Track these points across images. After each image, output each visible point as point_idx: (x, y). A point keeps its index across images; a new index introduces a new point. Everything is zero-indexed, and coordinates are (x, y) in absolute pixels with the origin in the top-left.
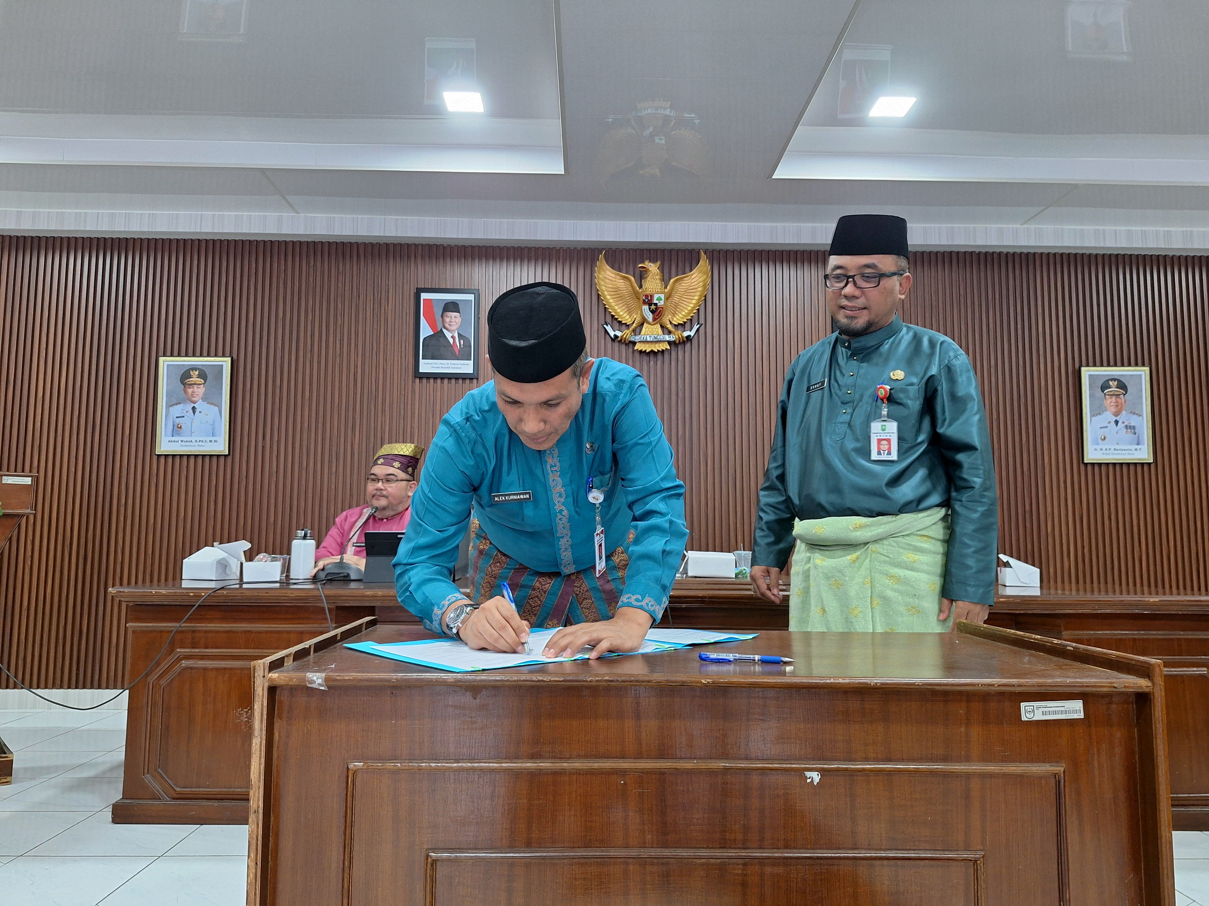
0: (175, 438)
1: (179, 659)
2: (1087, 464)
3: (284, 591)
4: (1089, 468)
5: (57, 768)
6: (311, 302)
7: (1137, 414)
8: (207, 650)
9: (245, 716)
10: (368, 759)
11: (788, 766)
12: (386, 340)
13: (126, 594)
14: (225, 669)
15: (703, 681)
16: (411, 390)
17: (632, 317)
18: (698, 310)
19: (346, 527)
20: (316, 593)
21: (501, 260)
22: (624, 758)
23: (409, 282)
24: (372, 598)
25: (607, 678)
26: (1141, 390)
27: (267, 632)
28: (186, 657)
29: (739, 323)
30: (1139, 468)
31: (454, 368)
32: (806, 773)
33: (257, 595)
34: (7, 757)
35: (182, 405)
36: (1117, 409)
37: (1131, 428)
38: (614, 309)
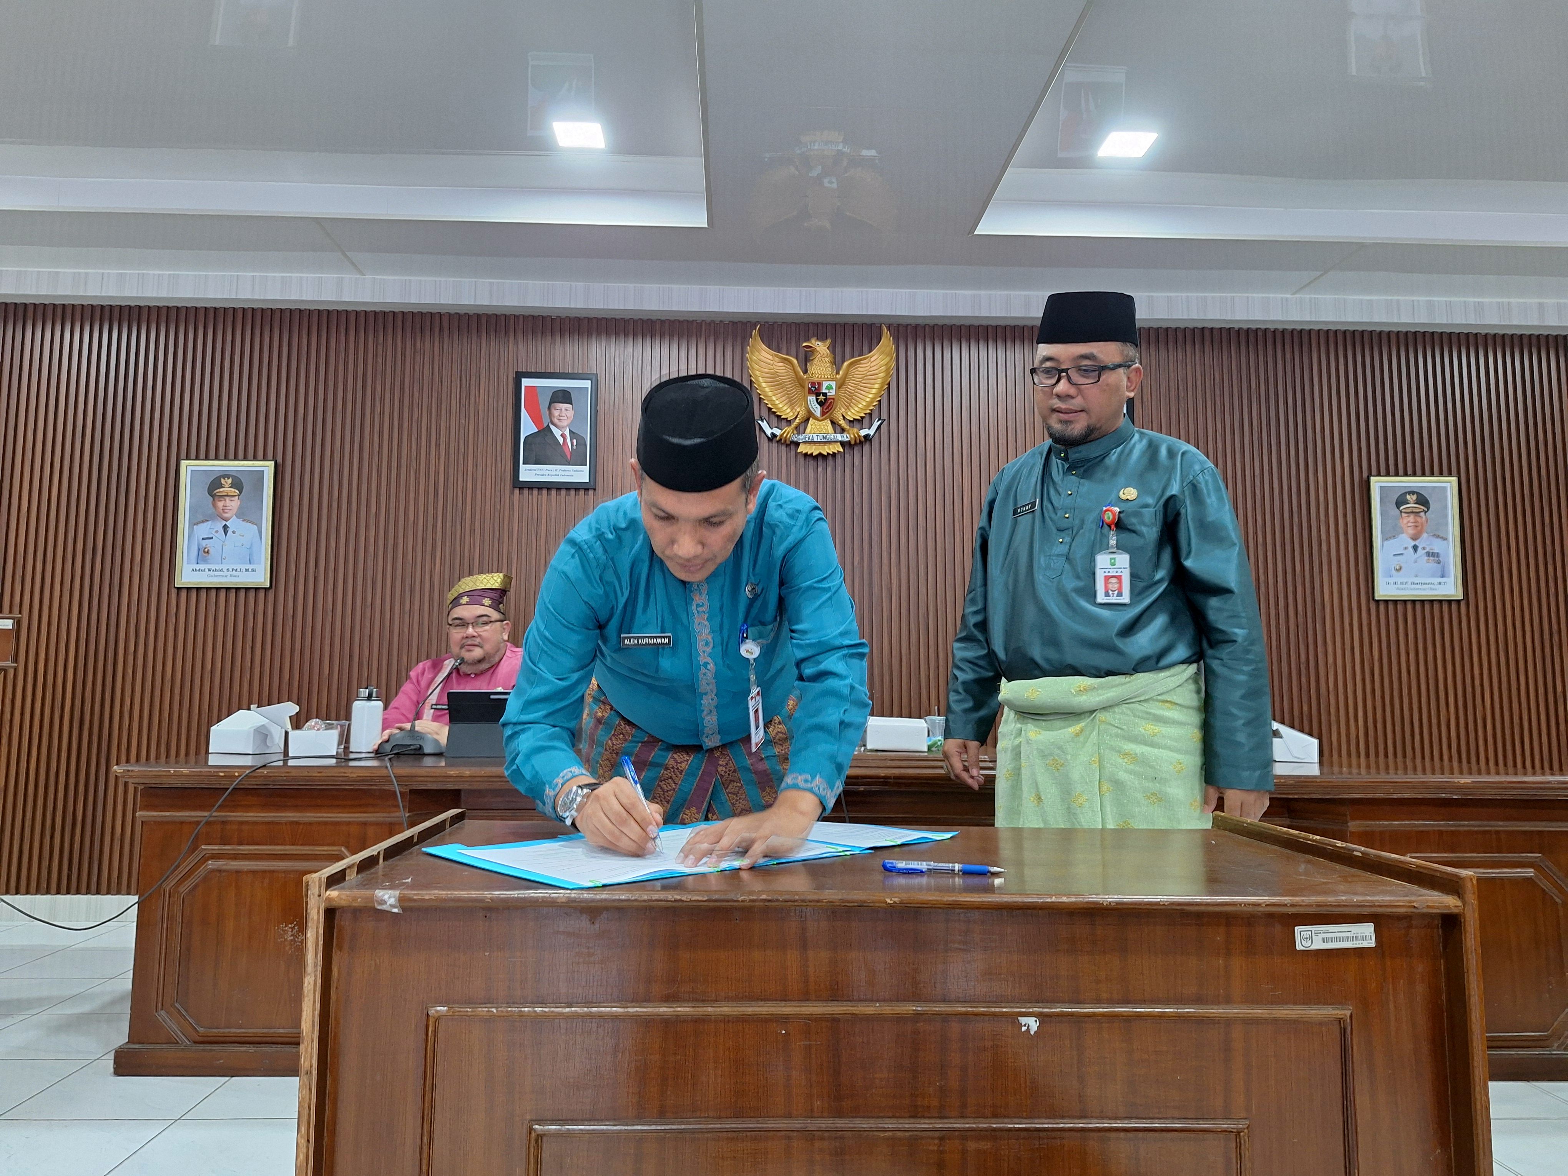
0: (198, 567)
1: (205, 859)
2: (1378, 601)
3: (342, 770)
4: (1382, 607)
5: (40, 1001)
6: (379, 389)
7: (1442, 538)
8: (241, 847)
9: (290, 933)
10: (454, 1003)
11: (997, 1010)
12: (476, 439)
13: (135, 774)
14: (265, 872)
15: (888, 901)
16: (508, 504)
17: (794, 411)
18: (880, 401)
19: (423, 683)
20: (384, 772)
21: (626, 335)
22: (785, 1001)
23: (506, 362)
24: (458, 779)
25: (764, 897)
26: (1446, 507)
27: (319, 823)
28: (214, 856)
29: (932, 418)
30: (1445, 607)
31: (564, 475)
32: (1020, 1019)
33: (307, 774)
35: (210, 522)
36: (1416, 531)
37: (1434, 556)
38: (772, 401)
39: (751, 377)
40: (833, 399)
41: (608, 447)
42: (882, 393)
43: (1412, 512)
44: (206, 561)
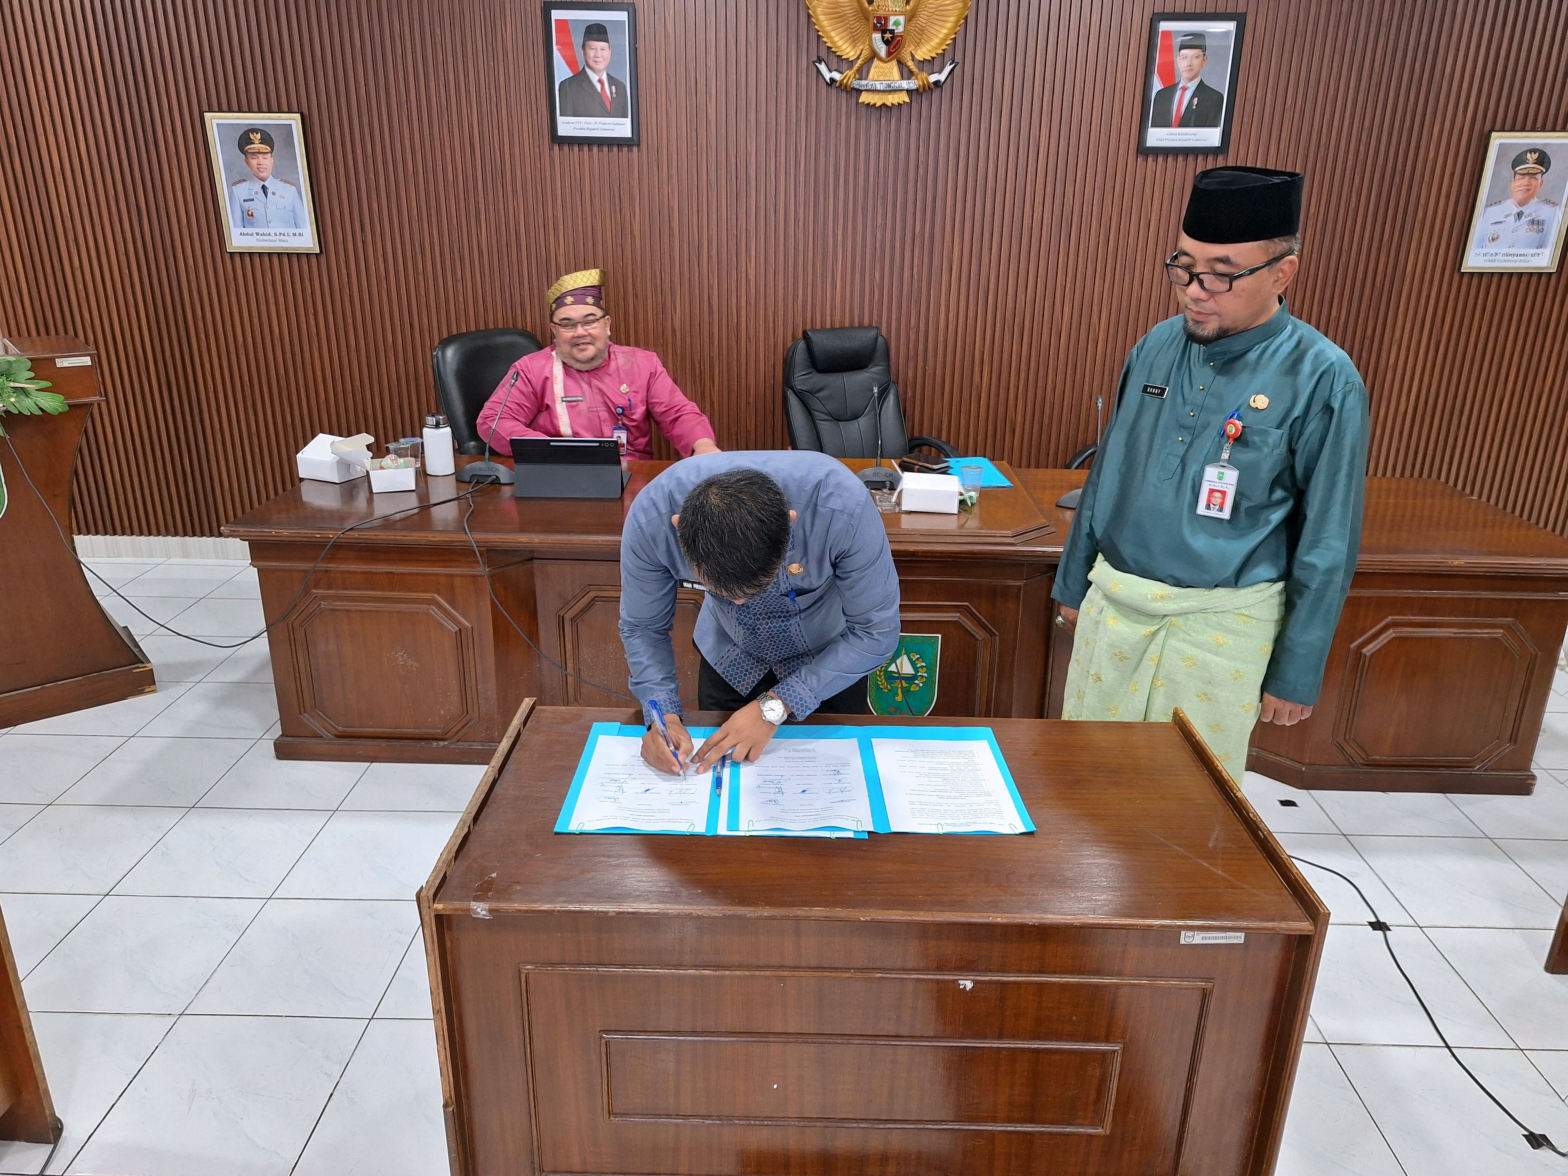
0: (245, 231)
1: (317, 600)
2: (1463, 273)
4: (1466, 280)
7: (1553, 203)
11: (943, 977)
12: (507, 84)
14: (370, 611)
15: (862, 919)
16: (548, 161)
17: (857, 48)
18: (955, 39)
24: (529, 544)
25: (766, 914)
28: (324, 598)
29: (1013, 58)
30: (1534, 279)
31: (604, 130)
32: (960, 981)
33: (393, 537)
34: (145, 667)
35: (248, 183)
36: (1526, 195)
37: (1537, 224)
38: (831, 38)
39: (808, 8)
40: (901, 36)
41: (650, 94)
42: (958, 29)
43: (1528, 174)
44: (252, 225)
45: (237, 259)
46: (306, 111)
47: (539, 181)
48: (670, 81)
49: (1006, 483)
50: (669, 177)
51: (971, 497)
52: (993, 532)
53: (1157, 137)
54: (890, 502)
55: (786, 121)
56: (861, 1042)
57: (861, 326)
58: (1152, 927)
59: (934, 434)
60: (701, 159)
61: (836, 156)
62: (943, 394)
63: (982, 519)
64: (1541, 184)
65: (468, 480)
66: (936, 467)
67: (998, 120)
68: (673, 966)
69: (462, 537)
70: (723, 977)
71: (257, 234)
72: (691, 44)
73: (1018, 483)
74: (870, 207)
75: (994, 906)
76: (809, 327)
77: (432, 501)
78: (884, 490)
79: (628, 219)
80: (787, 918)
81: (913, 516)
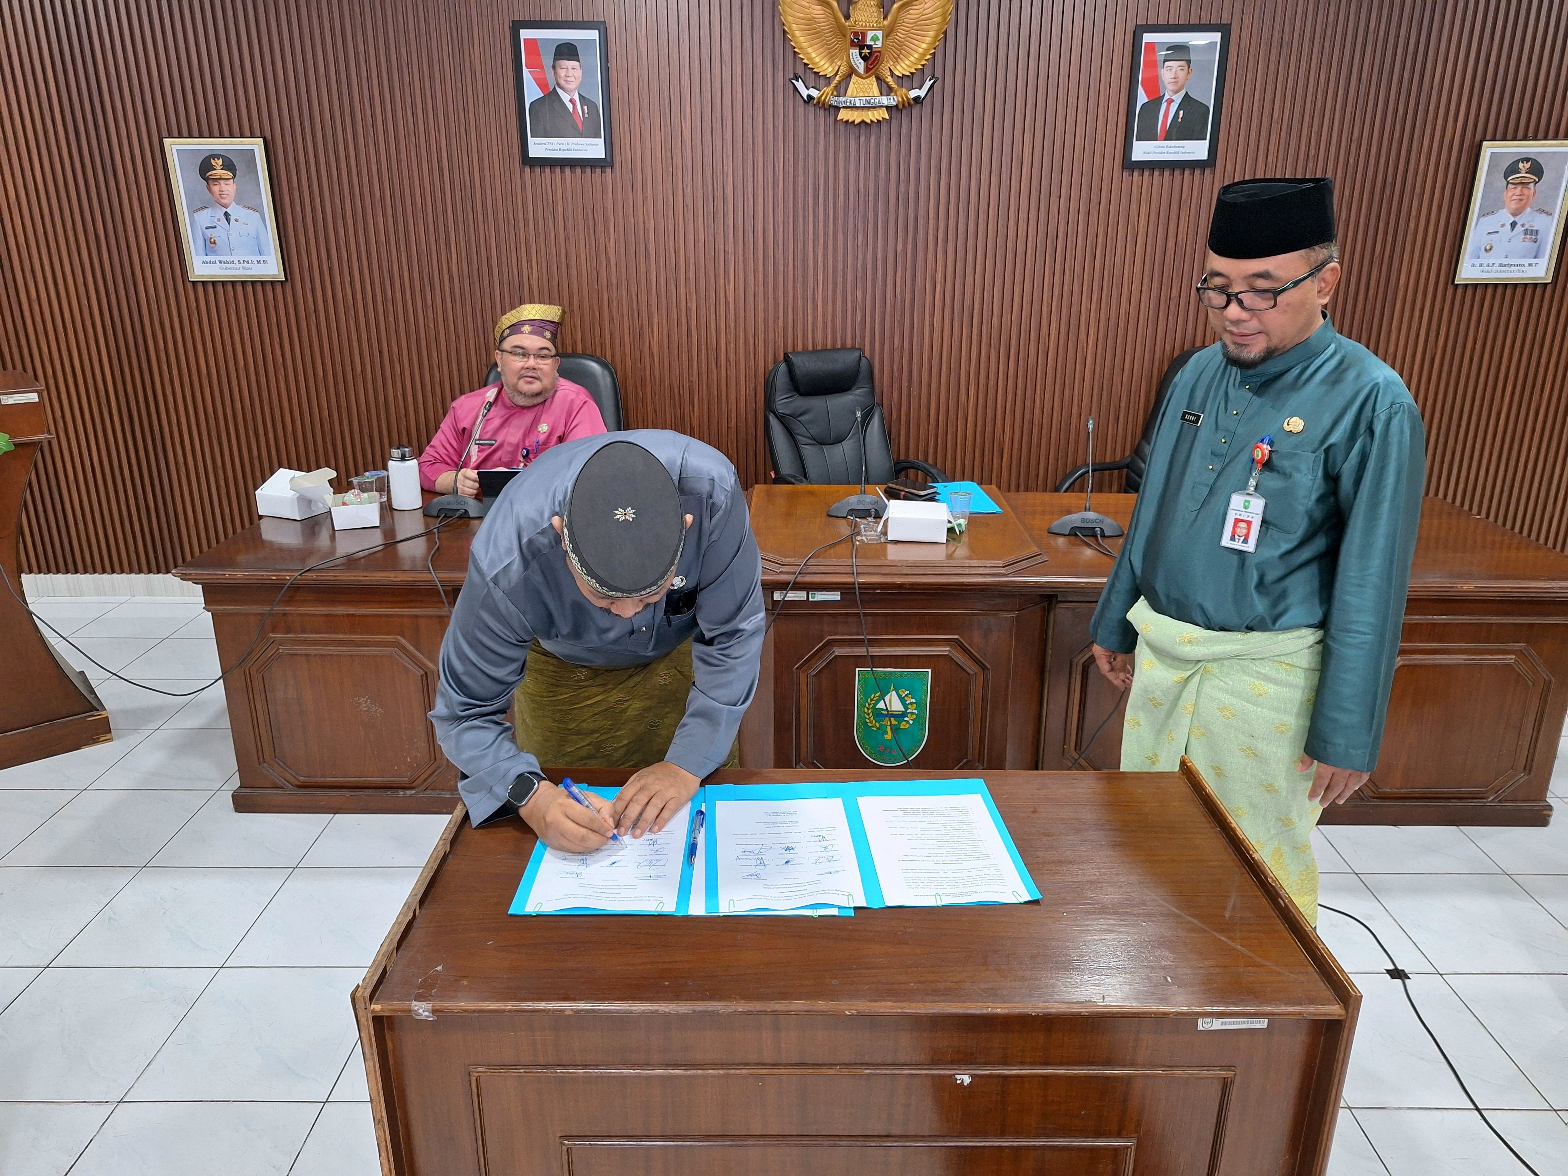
0: (208, 259)
1: (275, 645)
2: (1457, 285)
4: (1460, 292)
7: (1547, 213)
8: (306, 635)
11: (938, 1071)
13: (193, 574)
16: (519, 183)
17: (834, 64)
18: (935, 52)
23: (500, 10)
28: (282, 642)
29: (994, 72)
30: (1529, 291)
31: (577, 150)
32: (956, 1076)
33: (353, 578)
34: (101, 715)
35: (210, 209)
36: (1519, 206)
37: (1532, 234)
38: (807, 54)
39: (784, 25)
40: (879, 52)
41: (623, 115)
42: (937, 44)
43: (1521, 183)
44: (215, 253)
45: (200, 289)
46: (268, 135)
47: (510, 203)
48: (643, 100)
49: (996, 509)
50: (645, 198)
51: (959, 525)
52: (983, 562)
53: (1142, 151)
54: (876, 531)
55: (763, 140)
56: (848, 1143)
57: (844, 348)
58: (1169, 1014)
59: (921, 457)
60: (677, 179)
61: (815, 176)
62: (929, 415)
63: (972, 548)
64: (1534, 194)
65: (435, 514)
66: (922, 493)
67: (980, 135)
68: (639, 1065)
69: (425, 576)
70: (694, 1076)
71: (220, 262)
72: (664, 62)
73: (1008, 509)
74: (851, 227)
75: (993, 994)
76: (790, 349)
77: (399, 538)
78: (870, 519)
79: (602, 241)
80: (765, 1013)
81: (899, 546)
